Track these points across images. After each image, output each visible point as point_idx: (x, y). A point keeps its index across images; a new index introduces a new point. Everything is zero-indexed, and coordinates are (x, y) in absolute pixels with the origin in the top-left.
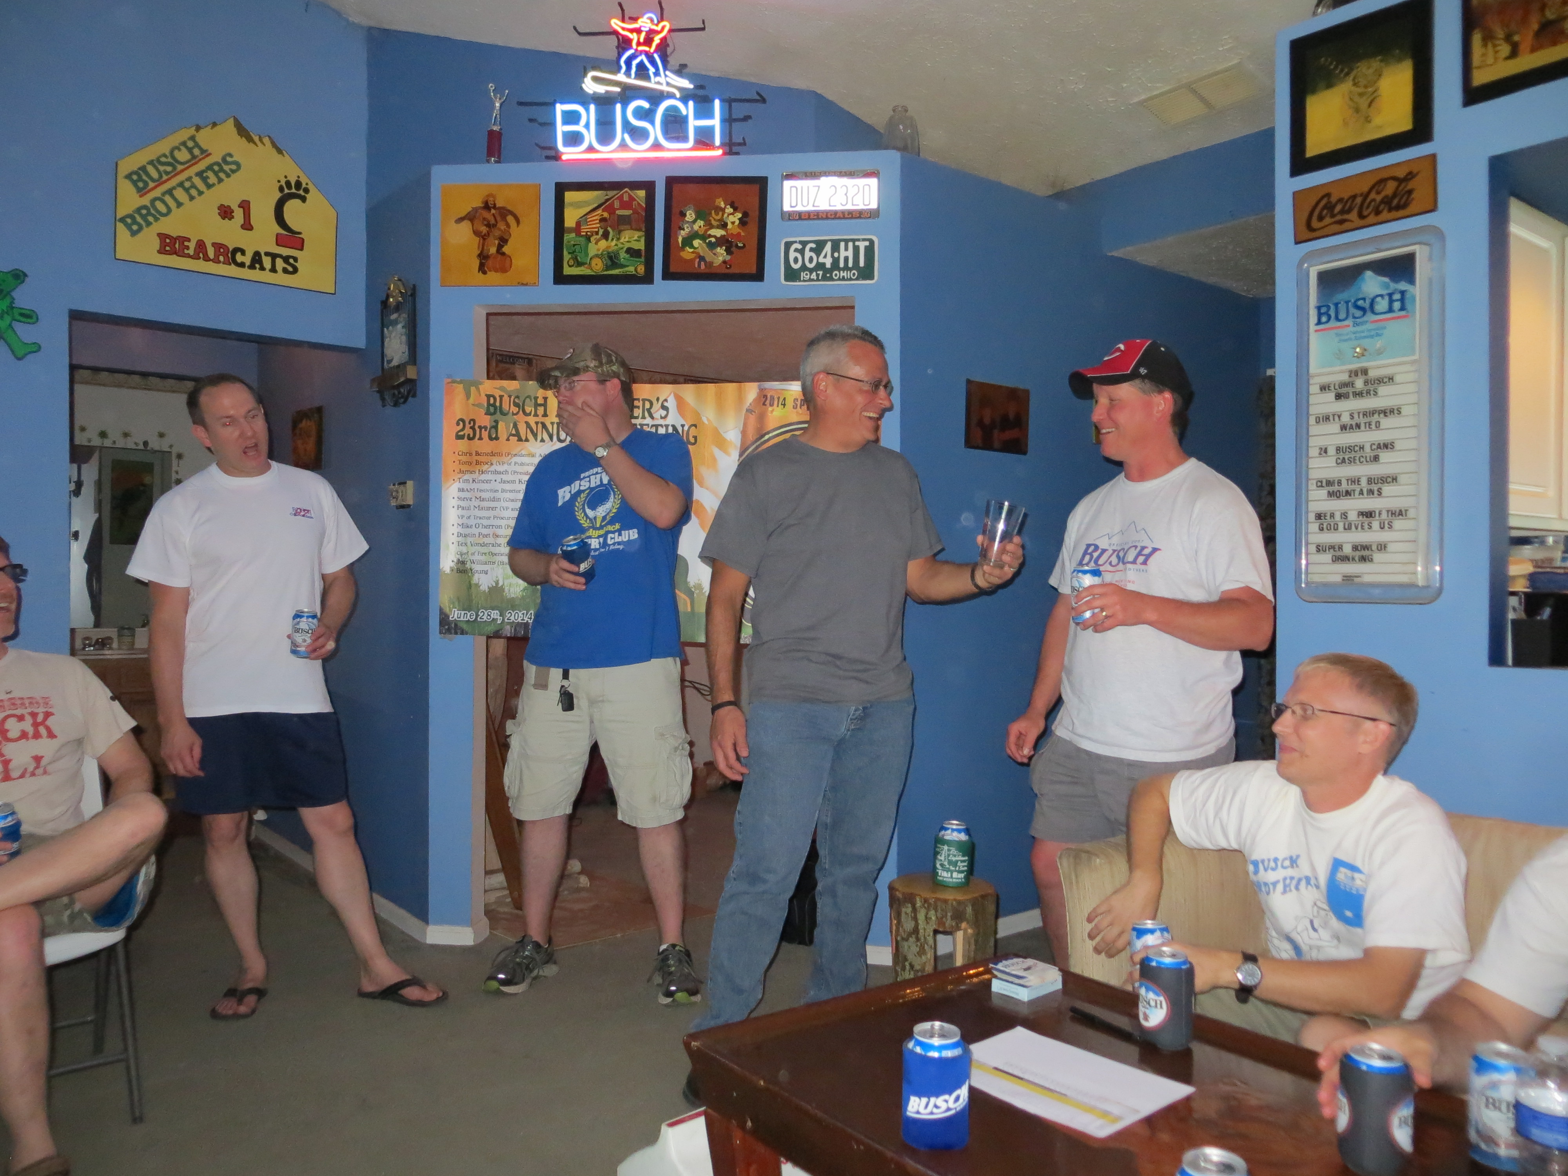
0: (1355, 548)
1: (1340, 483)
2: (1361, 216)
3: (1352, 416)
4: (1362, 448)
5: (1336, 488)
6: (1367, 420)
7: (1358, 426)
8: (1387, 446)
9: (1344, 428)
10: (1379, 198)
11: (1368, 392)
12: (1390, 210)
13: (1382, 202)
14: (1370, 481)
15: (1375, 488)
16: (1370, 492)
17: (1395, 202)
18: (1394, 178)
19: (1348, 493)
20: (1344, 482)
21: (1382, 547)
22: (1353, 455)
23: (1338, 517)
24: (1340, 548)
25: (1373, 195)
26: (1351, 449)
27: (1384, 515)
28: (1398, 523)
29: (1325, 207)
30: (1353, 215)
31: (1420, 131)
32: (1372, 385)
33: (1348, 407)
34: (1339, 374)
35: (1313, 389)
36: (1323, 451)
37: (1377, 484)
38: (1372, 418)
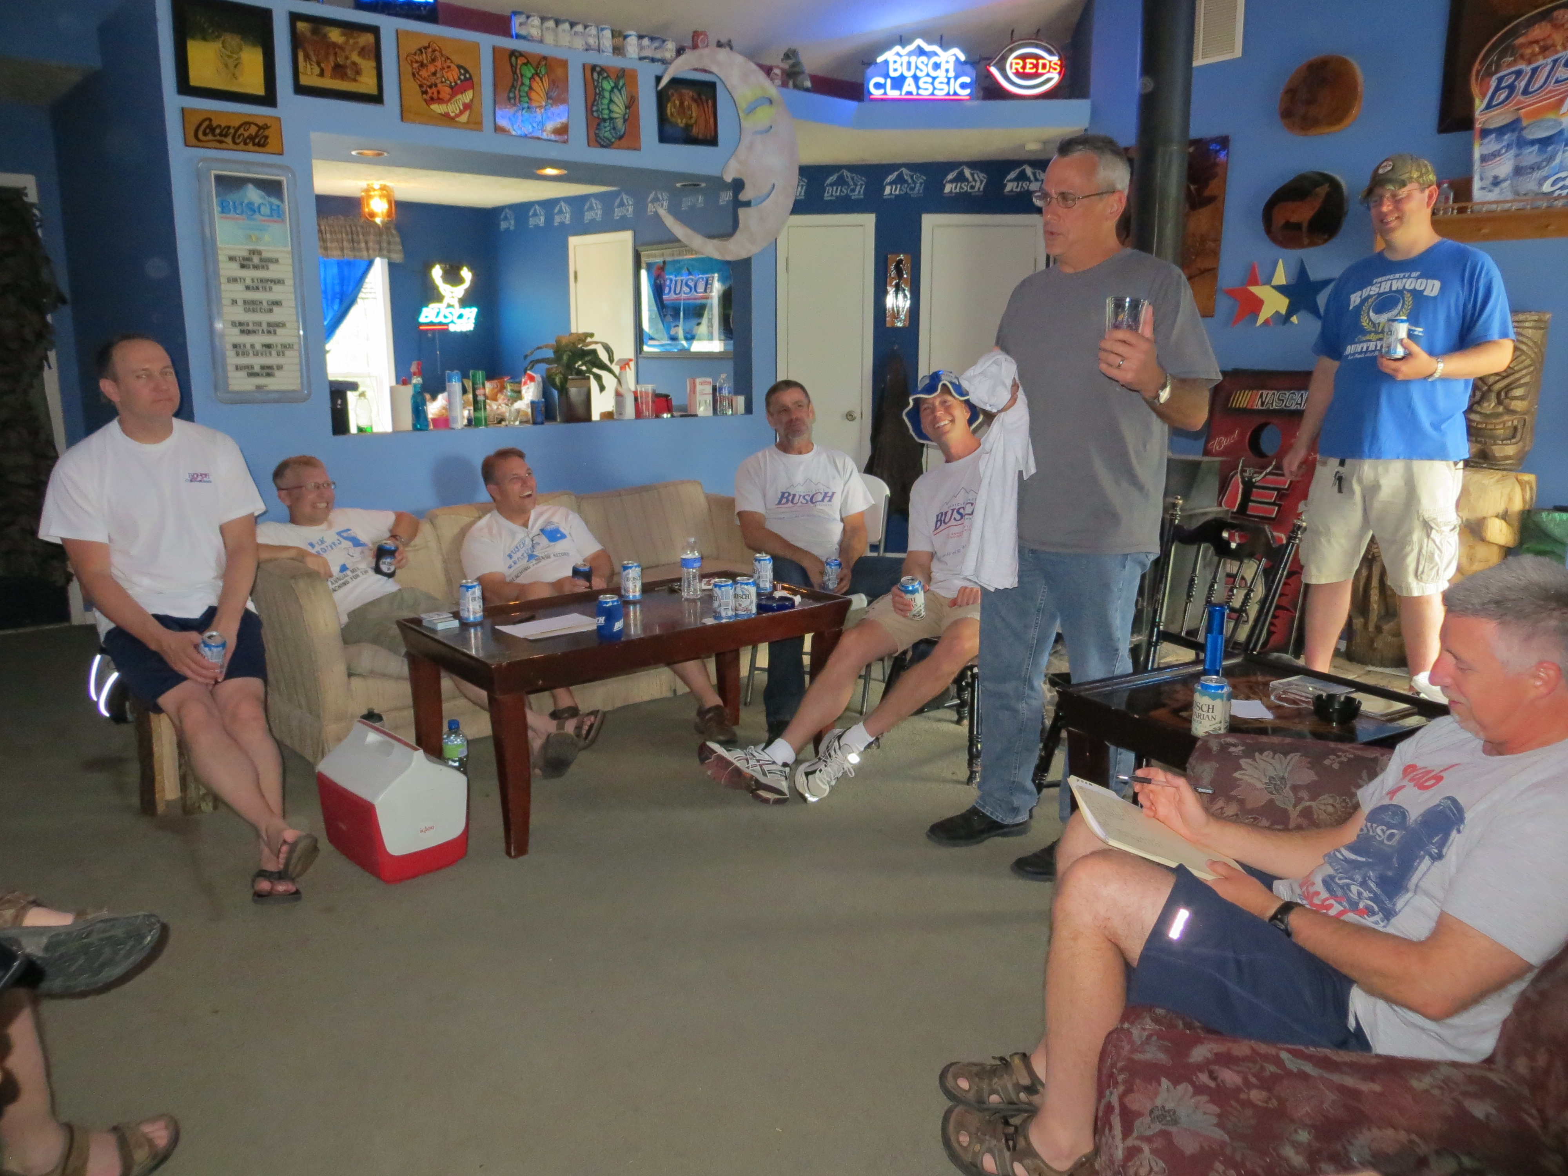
0: (263, 367)
1: (248, 325)
2: (234, 142)
3: (253, 280)
4: (261, 303)
5: (245, 328)
6: (264, 285)
7: (258, 288)
8: (277, 303)
9: (248, 288)
10: (246, 134)
11: (263, 267)
12: (254, 144)
13: (248, 137)
14: (269, 324)
15: (272, 329)
16: (269, 332)
17: (257, 140)
18: (256, 125)
19: (254, 332)
20: (251, 324)
21: (280, 367)
22: (255, 307)
23: (248, 346)
24: (252, 367)
25: (241, 131)
26: (253, 302)
27: (279, 347)
28: (287, 353)
29: (208, 127)
30: (229, 140)
31: (269, 99)
32: (266, 263)
33: (249, 274)
34: (241, 251)
35: (222, 257)
36: (234, 302)
37: (273, 327)
38: (266, 284)
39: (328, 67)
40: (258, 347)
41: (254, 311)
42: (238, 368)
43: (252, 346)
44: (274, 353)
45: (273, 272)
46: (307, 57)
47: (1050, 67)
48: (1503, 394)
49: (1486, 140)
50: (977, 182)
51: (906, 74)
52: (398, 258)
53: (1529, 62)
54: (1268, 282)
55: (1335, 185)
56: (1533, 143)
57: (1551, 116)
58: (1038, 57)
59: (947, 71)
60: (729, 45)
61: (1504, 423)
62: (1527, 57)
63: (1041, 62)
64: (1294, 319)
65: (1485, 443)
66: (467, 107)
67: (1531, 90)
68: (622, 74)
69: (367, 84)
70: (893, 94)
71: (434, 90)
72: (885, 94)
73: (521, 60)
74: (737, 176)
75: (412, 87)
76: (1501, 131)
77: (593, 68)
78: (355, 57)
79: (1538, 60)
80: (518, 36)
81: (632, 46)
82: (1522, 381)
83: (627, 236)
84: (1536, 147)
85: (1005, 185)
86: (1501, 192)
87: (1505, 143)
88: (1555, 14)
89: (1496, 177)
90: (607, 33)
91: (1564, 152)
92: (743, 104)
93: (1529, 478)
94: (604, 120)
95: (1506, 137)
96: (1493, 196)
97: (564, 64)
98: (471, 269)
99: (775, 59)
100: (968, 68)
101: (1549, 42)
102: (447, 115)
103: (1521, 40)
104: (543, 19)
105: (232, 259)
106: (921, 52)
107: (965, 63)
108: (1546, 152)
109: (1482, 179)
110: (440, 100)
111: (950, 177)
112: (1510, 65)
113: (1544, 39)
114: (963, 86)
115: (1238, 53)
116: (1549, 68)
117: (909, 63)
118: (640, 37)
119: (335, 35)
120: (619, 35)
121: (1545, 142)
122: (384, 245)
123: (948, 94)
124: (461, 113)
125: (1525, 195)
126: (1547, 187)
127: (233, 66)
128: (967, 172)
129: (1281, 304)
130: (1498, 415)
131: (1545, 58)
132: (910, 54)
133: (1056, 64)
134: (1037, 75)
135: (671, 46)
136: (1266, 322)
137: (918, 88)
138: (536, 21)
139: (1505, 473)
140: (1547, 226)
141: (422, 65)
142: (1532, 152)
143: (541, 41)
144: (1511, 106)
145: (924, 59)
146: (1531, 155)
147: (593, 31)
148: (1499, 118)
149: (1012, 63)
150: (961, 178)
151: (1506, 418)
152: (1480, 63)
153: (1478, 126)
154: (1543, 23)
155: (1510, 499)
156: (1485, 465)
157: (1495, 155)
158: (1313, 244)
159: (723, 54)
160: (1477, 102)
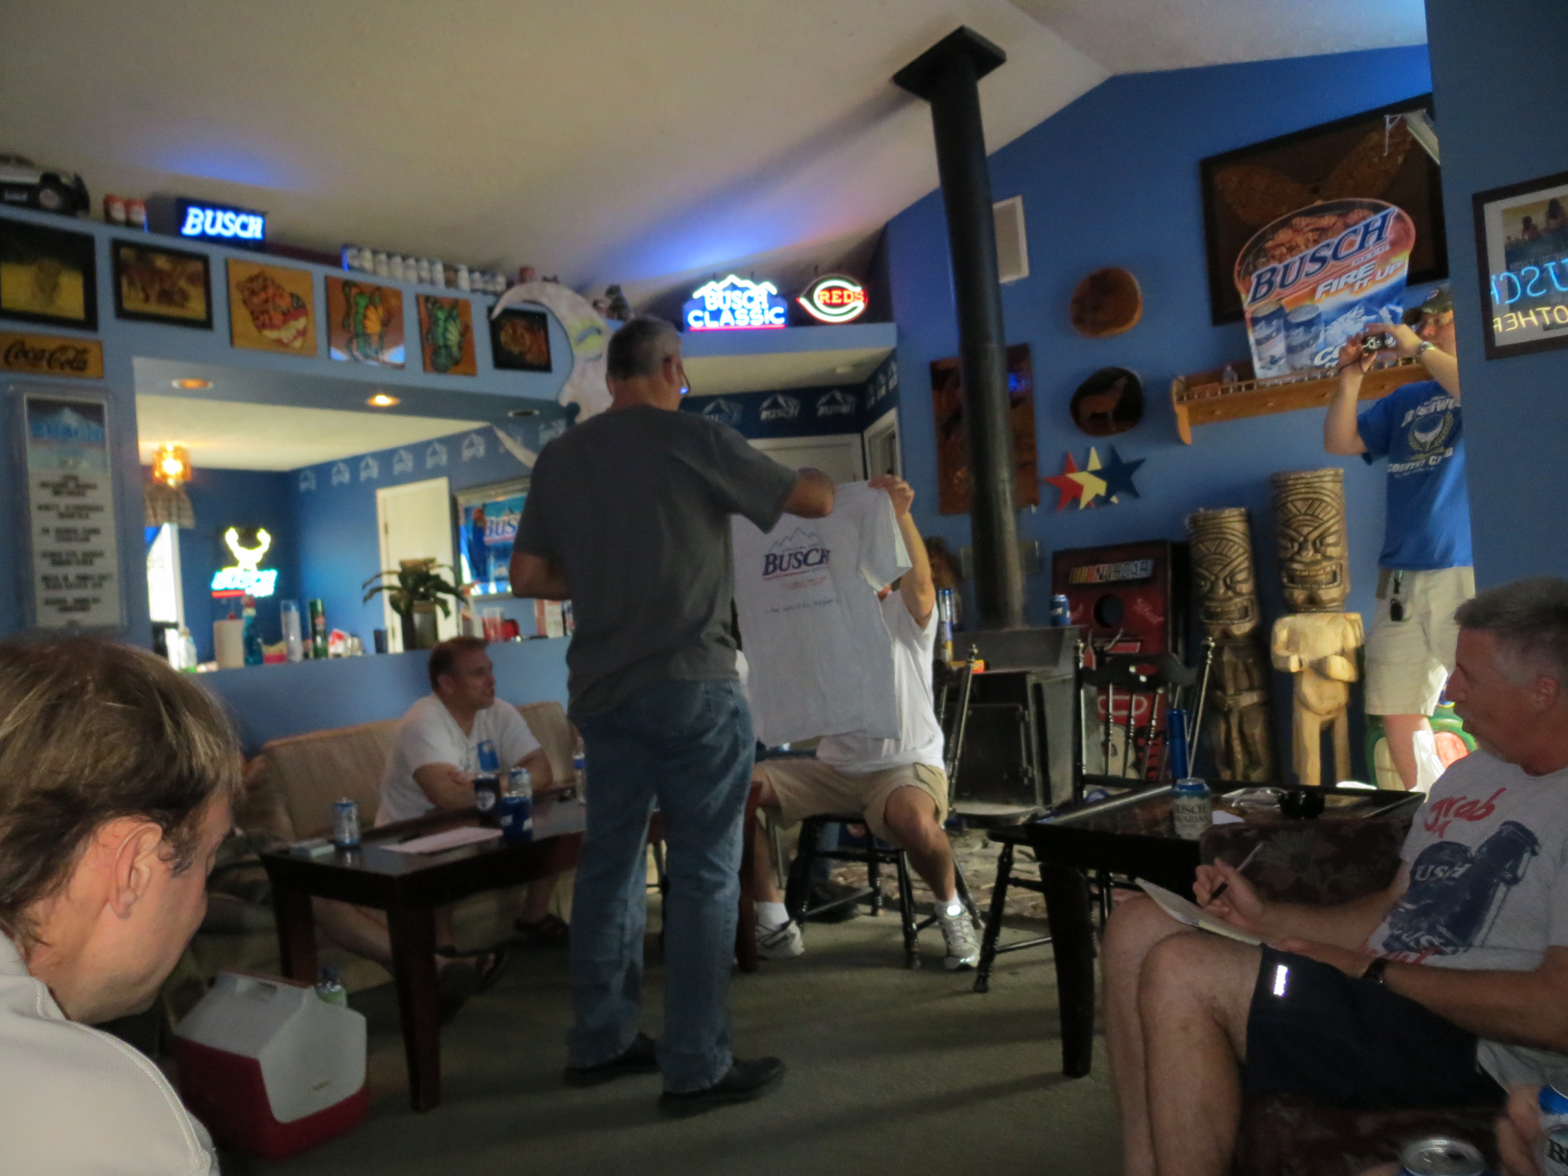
0: (76, 601)
1: (60, 555)
2: (50, 366)
3: (67, 507)
4: (76, 531)
5: (57, 558)
6: (80, 512)
7: (72, 516)
8: (95, 531)
9: (61, 516)
10: (63, 358)
11: (79, 494)
12: (71, 369)
13: (65, 361)
14: (84, 554)
15: (87, 559)
16: (85, 562)
17: (75, 365)
18: (74, 348)
19: (68, 563)
20: (64, 554)
22: (69, 535)
23: (61, 578)
24: (65, 601)
25: (58, 355)
26: (67, 531)
27: (96, 578)
28: (105, 584)
29: (20, 350)
31: (90, 321)
32: (81, 488)
33: (65, 501)
34: (55, 475)
35: (33, 483)
36: (46, 531)
37: (89, 558)
38: (82, 511)
39: (154, 293)
40: (72, 578)
41: (69, 540)
42: (48, 602)
43: (66, 578)
44: (90, 584)
45: (91, 498)
46: (131, 283)
47: (855, 297)
48: (1318, 542)
49: (1258, 327)
50: (792, 408)
51: (722, 307)
52: (189, 523)
53: (1280, 261)
54: (1084, 467)
55: (1131, 378)
56: (1299, 325)
57: (1308, 303)
58: (842, 289)
59: (761, 303)
60: (555, 280)
61: (1324, 568)
62: (1277, 257)
63: (846, 293)
64: (1114, 499)
65: (1311, 588)
66: (302, 333)
67: (1287, 283)
68: (455, 304)
69: (196, 308)
70: (712, 325)
71: (266, 317)
72: (704, 325)
73: (354, 291)
74: (573, 400)
75: (242, 314)
76: (1269, 318)
77: (427, 299)
78: (183, 283)
79: (1286, 259)
80: (350, 268)
81: (464, 278)
82: (1332, 530)
83: (441, 485)
84: (1301, 329)
85: (817, 410)
86: (1280, 369)
87: (1274, 328)
88: (1294, 221)
89: (1272, 357)
90: (439, 268)
91: (1325, 331)
92: (573, 334)
93: (1355, 616)
94: (440, 347)
95: (1274, 323)
96: (1273, 372)
97: (398, 294)
98: (270, 530)
99: (600, 294)
100: (779, 300)
101: (1294, 244)
102: (279, 342)
103: (1270, 244)
104: (375, 253)
105: (44, 485)
106: (734, 287)
107: (777, 296)
108: (1310, 332)
109: (1260, 359)
110: (272, 327)
111: (766, 404)
112: (1264, 264)
113: (1289, 242)
114: (778, 316)
115: (1025, 272)
116: (1297, 264)
117: (724, 298)
118: (471, 271)
119: (162, 263)
120: (451, 269)
121: (1309, 324)
122: (174, 511)
123: (764, 324)
124: (295, 338)
125: (1301, 369)
126: (1318, 361)
127: (50, 289)
128: (781, 400)
129: (1099, 487)
130: (1315, 563)
131: (1292, 256)
132: (725, 289)
133: (859, 294)
134: (842, 304)
135: (501, 280)
136: (1088, 505)
137: (735, 319)
138: (368, 255)
139: (1334, 614)
140: (1323, 395)
141: (253, 293)
142: (1299, 334)
143: (375, 272)
144: (1272, 297)
145: (737, 292)
146: (1299, 336)
147: (425, 264)
148: (1265, 307)
149: (819, 294)
150: (775, 405)
151: (1325, 564)
152: (1240, 264)
153: (1248, 316)
154: (1285, 229)
155: (1344, 637)
156: (1314, 610)
157: (1268, 338)
158: (1121, 430)
159: (550, 288)
160: (1243, 296)
